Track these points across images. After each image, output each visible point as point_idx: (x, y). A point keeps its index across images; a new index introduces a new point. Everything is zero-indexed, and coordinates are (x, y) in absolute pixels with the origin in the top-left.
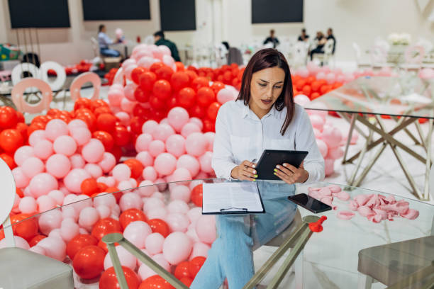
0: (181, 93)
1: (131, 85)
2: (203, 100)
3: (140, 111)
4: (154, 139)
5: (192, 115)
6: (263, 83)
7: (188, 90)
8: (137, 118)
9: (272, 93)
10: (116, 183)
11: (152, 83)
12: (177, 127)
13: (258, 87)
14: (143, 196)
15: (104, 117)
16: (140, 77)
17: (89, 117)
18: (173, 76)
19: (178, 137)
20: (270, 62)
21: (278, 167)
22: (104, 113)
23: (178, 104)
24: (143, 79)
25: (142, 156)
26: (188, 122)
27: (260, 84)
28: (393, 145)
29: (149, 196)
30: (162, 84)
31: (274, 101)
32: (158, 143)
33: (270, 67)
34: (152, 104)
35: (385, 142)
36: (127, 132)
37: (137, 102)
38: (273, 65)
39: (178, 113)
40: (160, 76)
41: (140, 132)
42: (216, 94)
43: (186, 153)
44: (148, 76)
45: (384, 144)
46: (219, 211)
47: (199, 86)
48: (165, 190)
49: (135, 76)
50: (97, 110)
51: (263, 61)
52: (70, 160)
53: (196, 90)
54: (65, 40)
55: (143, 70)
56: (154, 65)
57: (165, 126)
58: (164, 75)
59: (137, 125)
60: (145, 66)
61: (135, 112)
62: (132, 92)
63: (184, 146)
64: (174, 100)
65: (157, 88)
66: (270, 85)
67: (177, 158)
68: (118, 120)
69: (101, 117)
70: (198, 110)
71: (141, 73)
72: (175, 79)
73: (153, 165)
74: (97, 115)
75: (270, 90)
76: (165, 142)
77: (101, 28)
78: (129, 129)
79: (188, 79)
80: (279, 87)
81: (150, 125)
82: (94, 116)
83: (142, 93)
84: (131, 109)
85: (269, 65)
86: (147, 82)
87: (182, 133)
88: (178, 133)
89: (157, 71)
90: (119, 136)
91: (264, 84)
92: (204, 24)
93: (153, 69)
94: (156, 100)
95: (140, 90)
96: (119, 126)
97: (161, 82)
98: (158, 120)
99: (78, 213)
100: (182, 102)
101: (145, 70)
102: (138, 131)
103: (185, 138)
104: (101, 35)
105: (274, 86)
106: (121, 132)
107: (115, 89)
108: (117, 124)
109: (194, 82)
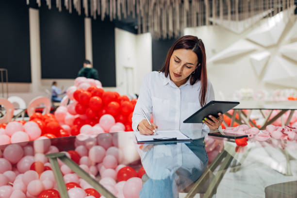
0: (109, 105)
1: (72, 104)
2: (125, 110)
3: (79, 122)
5: (117, 121)
6: (177, 60)
7: (114, 103)
8: (76, 126)
9: (182, 69)
11: (88, 98)
12: (106, 128)
15: (52, 123)
16: (79, 96)
17: (41, 124)
18: (103, 94)
22: (52, 121)
23: (107, 113)
24: (82, 96)
25: (80, 149)
26: (114, 125)
30: (96, 99)
34: (87, 115)
37: (77, 116)
39: (107, 119)
40: (94, 94)
41: (78, 133)
43: (113, 145)
44: (85, 94)
47: (122, 101)
48: (97, 175)
49: (76, 95)
50: (46, 121)
52: (24, 149)
53: (120, 104)
54: (27, 91)
55: (82, 91)
56: (90, 88)
57: (97, 128)
58: (97, 94)
59: (76, 130)
60: (84, 89)
61: (76, 121)
62: (74, 108)
63: (112, 141)
64: (104, 111)
65: (92, 102)
67: (106, 149)
68: (62, 129)
69: (48, 124)
70: (121, 118)
71: (80, 92)
72: (106, 96)
73: (87, 155)
74: (47, 123)
77: (54, 84)
78: (70, 135)
79: (114, 96)
81: (86, 128)
82: (44, 124)
83: (80, 107)
84: (71, 123)
86: (85, 98)
89: (92, 92)
92: (122, 83)
93: (90, 90)
94: (91, 111)
95: (79, 105)
96: (63, 132)
97: (95, 98)
98: (93, 125)
99: (26, 186)
100: (111, 110)
101: (84, 91)
102: (76, 132)
103: (112, 135)
104: (54, 88)
106: (64, 135)
107: (62, 109)
108: (61, 131)
109: (119, 98)
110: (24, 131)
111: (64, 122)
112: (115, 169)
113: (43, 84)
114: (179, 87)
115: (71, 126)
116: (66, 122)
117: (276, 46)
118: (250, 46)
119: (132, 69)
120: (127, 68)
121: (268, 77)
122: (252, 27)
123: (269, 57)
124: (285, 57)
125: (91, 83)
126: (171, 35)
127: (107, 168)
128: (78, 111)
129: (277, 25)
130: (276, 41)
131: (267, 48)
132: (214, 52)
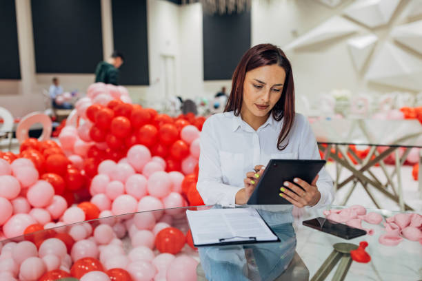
0: (141, 130)
1: (85, 125)
2: (166, 138)
3: (96, 153)
4: (111, 180)
5: (154, 154)
6: (258, 84)
7: (149, 127)
8: (92, 159)
9: (269, 96)
10: (68, 229)
11: (110, 120)
12: (138, 166)
13: (252, 89)
14: (99, 244)
15: (55, 158)
16: (96, 115)
17: (38, 158)
18: (133, 113)
19: (139, 177)
20: (268, 59)
21: (286, 184)
22: (54, 153)
23: (139, 142)
24: (100, 116)
25: (98, 200)
26: (150, 161)
27: (255, 86)
28: (364, 182)
29: (107, 244)
30: (121, 121)
31: (271, 107)
32: (117, 184)
33: (269, 64)
34: (110, 145)
35: (356, 180)
36: (80, 175)
37: (93, 143)
38: (272, 62)
39: (139, 152)
40: (118, 113)
41: (96, 172)
42: (179, 132)
43: (148, 194)
44: (105, 113)
45: (355, 183)
46: (218, 241)
47: (161, 124)
48: (125, 236)
49: (91, 113)
50: (46, 152)
51: (260, 57)
52: (12, 204)
53: (158, 128)
55: (99, 108)
56: (112, 102)
57: (124, 165)
58: (123, 112)
59: (92, 167)
60: (102, 104)
61: (90, 153)
62: (87, 132)
63: (146, 187)
64: (134, 139)
65: (116, 125)
66: (268, 87)
67: (138, 200)
68: (70, 163)
69: (50, 158)
70: (160, 149)
71: (96, 109)
72: (136, 116)
73: (110, 208)
74: (47, 156)
75: (267, 94)
76: (124, 183)
77: (55, 81)
78: (83, 172)
79: (149, 116)
80: (278, 90)
81: (106, 165)
82: (43, 157)
83: (98, 132)
84: (84, 152)
85: (267, 62)
86: (104, 119)
87: (144, 172)
88: (139, 172)
89: (116, 109)
90: (71, 179)
91: (260, 86)
92: (158, 80)
93: (111, 106)
94: (113, 139)
95: (96, 129)
96: (71, 168)
97: (120, 118)
98: (117, 160)
99: (19, 266)
100: (143, 139)
101: (102, 107)
102: (93, 172)
103: (147, 178)
105: (271, 89)
106: (74, 175)
107: (68, 131)
108: (69, 166)
109: (156, 119)
110: (12, 174)
111: (72, 151)
112: (151, 229)
113: (39, 82)
114: (256, 130)
115: (83, 157)
116: (76, 151)
117: (386, 27)
118: (348, 27)
119: (173, 58)
120: (165, 57)
123: (375, 44)
124: (399, 44)
125: (113, 93)
126: (231, 8)
127: (140, 229)
128: (93, 136)
130: (386, 19)
131: (373, 30)
132: (295, 34)
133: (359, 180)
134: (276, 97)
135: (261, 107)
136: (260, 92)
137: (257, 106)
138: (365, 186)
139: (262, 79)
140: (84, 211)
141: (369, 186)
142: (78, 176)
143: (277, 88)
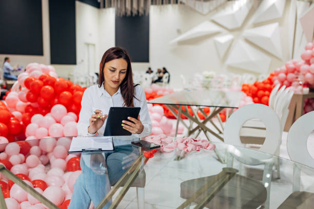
0: (61, 95)
1: (24, 91)
2: (77, 100)
3: (31, 110)
4: (40, 127)
5: (69, 110)
6: (112, 69)
7: (66, 93)
8: (27, 114)
9: (119, 76)
10: (8, 157)
11: (40, 88)
12: (58, 118)
13: (109, 72)
14: (29, 168)
15: (2, 112)
16: (31, 84)
18: (56, 83)
19: (58, 125)
20: (117, 55)
21: (123, 121)
22: (1, 109)
23: (59, 103)
24: (33, 85)
25: (30, 138)
26: (66, 115)
27: (111, 70)
28: (205, 130)
29: (34, 167)
31: (120, 82)
32: (43, 130)
33: (117, 58)
34: (39, 103)
35: (200, 129)
37: (29, 103)
38: (119, 57)
39: (59, 109)
40: (46, 83)
41: (29, 122)
43: (64, 136)
44: (37, 83)
45: (200, 130)
46: (81, 150)
47: (75, 91)
48: (48, 164)
49: (27, 83)
51: (113, 54)
53: (73, 94)
55: (33, 79)
56: (42, 76)
57: (48, 117)
58: (49, 83)
59: (28, 119)
60: (36, 77)
61: (27, 110)
62: (25, 95)
63: (63, 132)
64: (56, 100)
65: (44, 91)
66: (118, 71)
68: (13, 116)
70: (74, 107)
71: (32, 80)
72: (57, 85)
73: (38, 145)
76: (48, 129)
77: (6, 59)
78: (21, 123)
79: (67, 86)
80: (124, 73)
81: (37, 117)
83: (32, 96)
84: (23, 109)
85: (117, 57)
86: (36, 87)
87: (62, 122)
88: (58, 122)
89: (44, 80)
90: (13, 126)
91: (114, 70)
92: (82, 61)
93: (41, 79)
94: (42, 100)
95: (31, 93)
96: (13, 120)
97: (47, 87)
98: (44, 114)
100: (62, 101)
101: (35, 79)
102: (27, 122)
103: (64, 126)
104: (7, 64)
105: (120, 72)
106: (15, 124)
107: (12, 95)
108: (12, 118)
109: (71, 87)
111: (15, 108)
112: (64, 159)
114: (111, 96)
115: (22, 113)
116: (18, 108)
117: (239, 29)
118: (214, 28)
119: (94, 45)
120: (88, 44)
121: (230, 61)
122: (217, 9)
123: (232, 41)
124: (248, 41)
125: (43, 70)
126: (135, 12)
127: (57, 158)
128: (28, 98)
129: (240, 9)
130: (240, 24)
131: (231, 31)
132: (179, 32)
133: (202, 129)
134: (123, 76)
135: (115, 82)
136: (114, 74)
137: (113, 81)
138: (205, 132)
139: (115, 66)
140: (20, 145)
141: (208, 133)
142: (18, 125)
143: (123, 71)
